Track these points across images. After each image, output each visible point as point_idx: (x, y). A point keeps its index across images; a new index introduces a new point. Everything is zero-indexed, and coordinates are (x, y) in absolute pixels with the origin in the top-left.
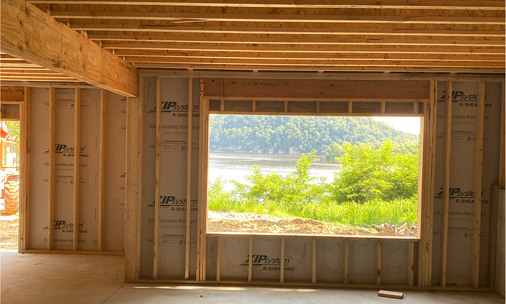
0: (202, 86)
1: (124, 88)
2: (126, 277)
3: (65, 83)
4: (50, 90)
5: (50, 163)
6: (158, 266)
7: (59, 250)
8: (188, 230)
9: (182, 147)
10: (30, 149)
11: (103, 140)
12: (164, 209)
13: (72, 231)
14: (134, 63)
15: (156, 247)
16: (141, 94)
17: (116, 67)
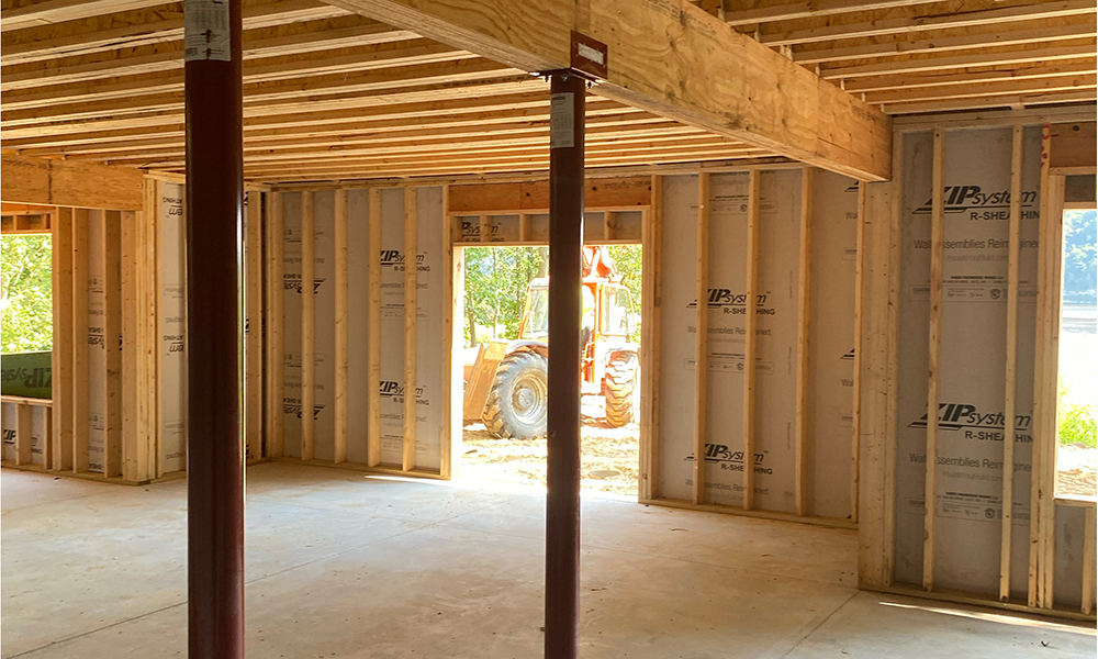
0: (1046, 144)
1: (861, 162)
2: (861, 579)
3: (729, 163)
4: (700, 178)
5: (697, 326)
6: (934, 563)
7: (715, 504)
8: (1007, 485)
9: (993, 292)
10: (660, 299)
11: (806, 278)
12: (949, 432)
13: (741, 468)
14: (882, 106)
15: (929, 520)
16: (897, 174)
17: (847, 118)
